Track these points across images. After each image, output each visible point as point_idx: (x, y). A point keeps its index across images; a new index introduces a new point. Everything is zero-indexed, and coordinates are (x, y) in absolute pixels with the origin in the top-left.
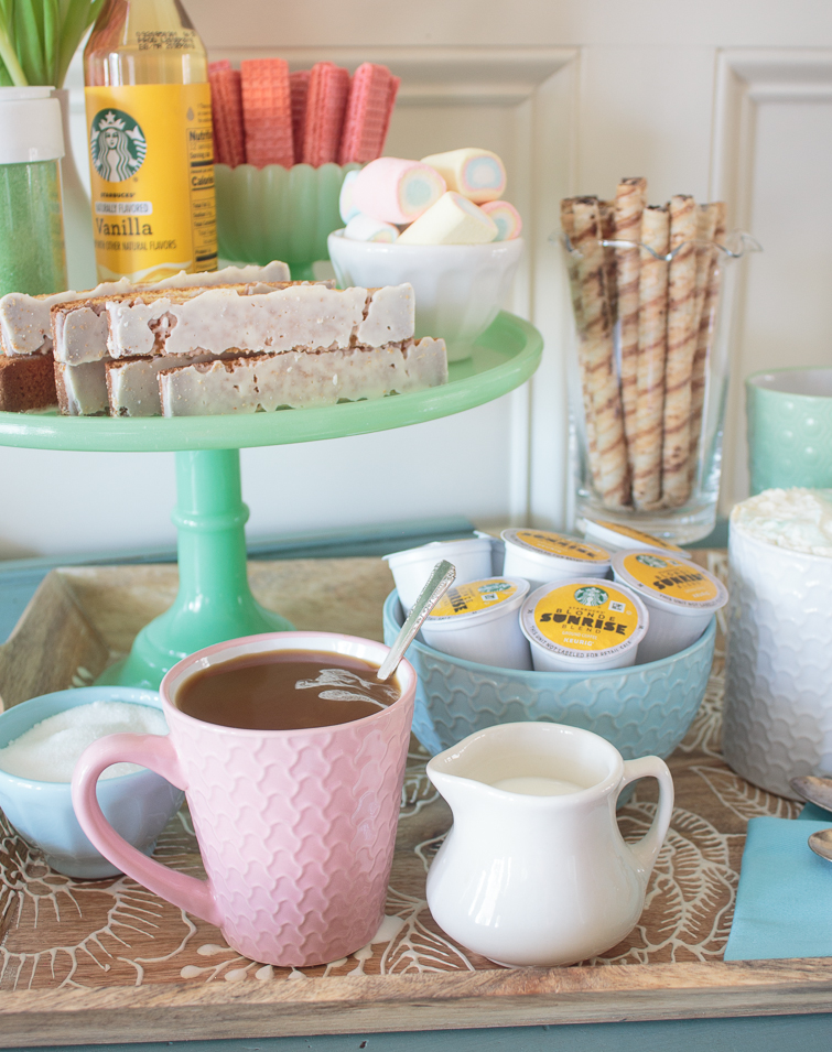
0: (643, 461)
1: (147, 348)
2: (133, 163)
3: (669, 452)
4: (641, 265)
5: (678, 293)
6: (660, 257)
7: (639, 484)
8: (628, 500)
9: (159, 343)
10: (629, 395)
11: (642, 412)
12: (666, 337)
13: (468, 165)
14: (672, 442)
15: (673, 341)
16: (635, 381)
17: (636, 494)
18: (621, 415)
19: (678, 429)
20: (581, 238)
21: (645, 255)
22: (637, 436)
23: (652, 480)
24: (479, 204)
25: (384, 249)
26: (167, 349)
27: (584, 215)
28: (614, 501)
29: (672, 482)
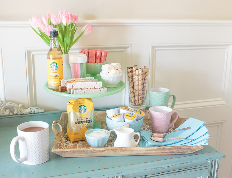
0: (136, 99)
1: (71, 88)
2: (57, 69)
3: (139, 98)
4: (136, 76)
5: (140, 79)
6: (138, 75)
7: (136, 101)
8: (135, 103)
9: (73, 87)
10: (135, 91)
11: (136, 93)
13: (116, 65)
15: (139, 85)
16: (135, 89)
18: (134, 93)
19: (141, 95)
22: (136, 96)
23: (138, 101)
24: (117, 69)
25: (107, 75)
26: (74, 88)
27: (129, 70)
28: (133, 103)
29: (140, 101)
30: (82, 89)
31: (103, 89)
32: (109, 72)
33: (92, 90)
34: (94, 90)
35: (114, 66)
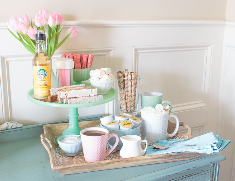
0: (129, 105)
2: (45, 76)
3: (132, 104)
4: (128, 81)
5: (133, 84)
6: (130, 80)
7: (128, 108)
8: (127, 110)
9: (66, 96)
10: (126, 97)
11: (128, 99)
12: (131, 90)
13: (107, 70)
14: (132, 103)
15: (132, 90)
16: (127, 95)
17: (128, 110)
18: (126, 99)
19: (133, 101)
20: (120, 78)
21: (129, 80)
22: (128, 102)
23: (130, 108)
24: (108, 75)
25: (98, 81)
27: (121, 75)
28: (125, 111)
29: (132, 108)
30: (76, 98)
31: (98, 96)
32: (100, 78)
33: (87, 98)
34: (89, 98)
35: (105, 71)
